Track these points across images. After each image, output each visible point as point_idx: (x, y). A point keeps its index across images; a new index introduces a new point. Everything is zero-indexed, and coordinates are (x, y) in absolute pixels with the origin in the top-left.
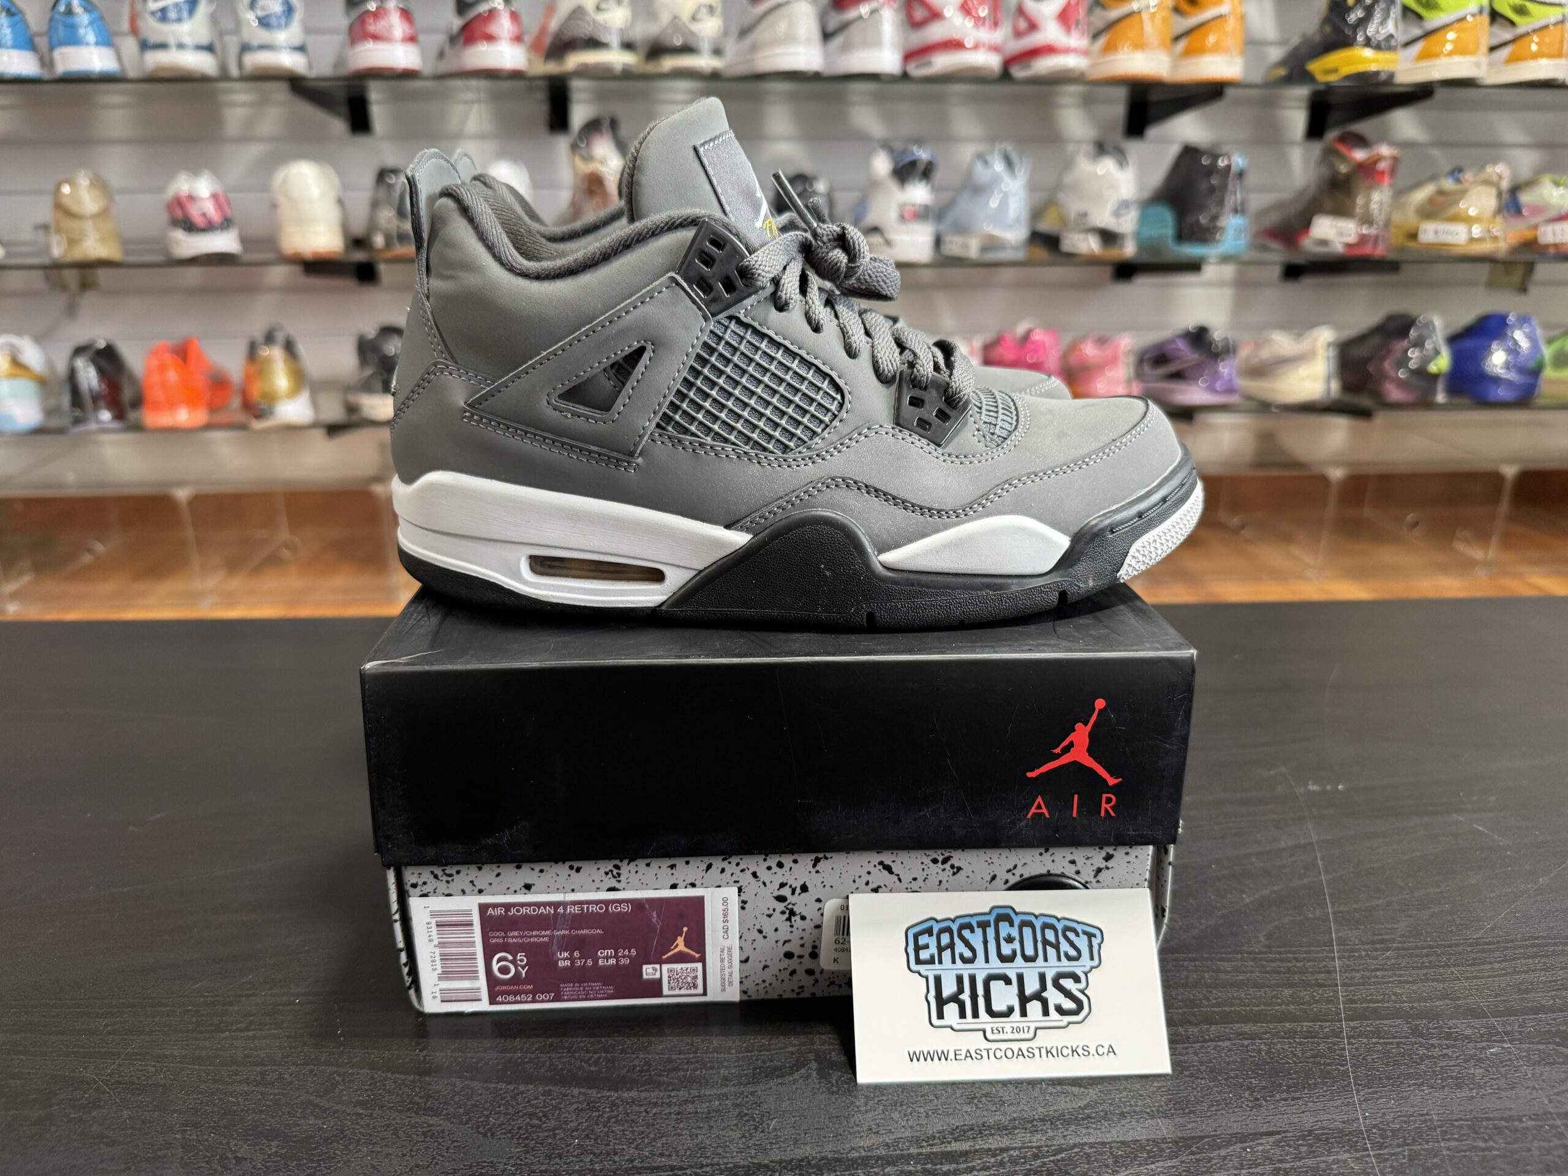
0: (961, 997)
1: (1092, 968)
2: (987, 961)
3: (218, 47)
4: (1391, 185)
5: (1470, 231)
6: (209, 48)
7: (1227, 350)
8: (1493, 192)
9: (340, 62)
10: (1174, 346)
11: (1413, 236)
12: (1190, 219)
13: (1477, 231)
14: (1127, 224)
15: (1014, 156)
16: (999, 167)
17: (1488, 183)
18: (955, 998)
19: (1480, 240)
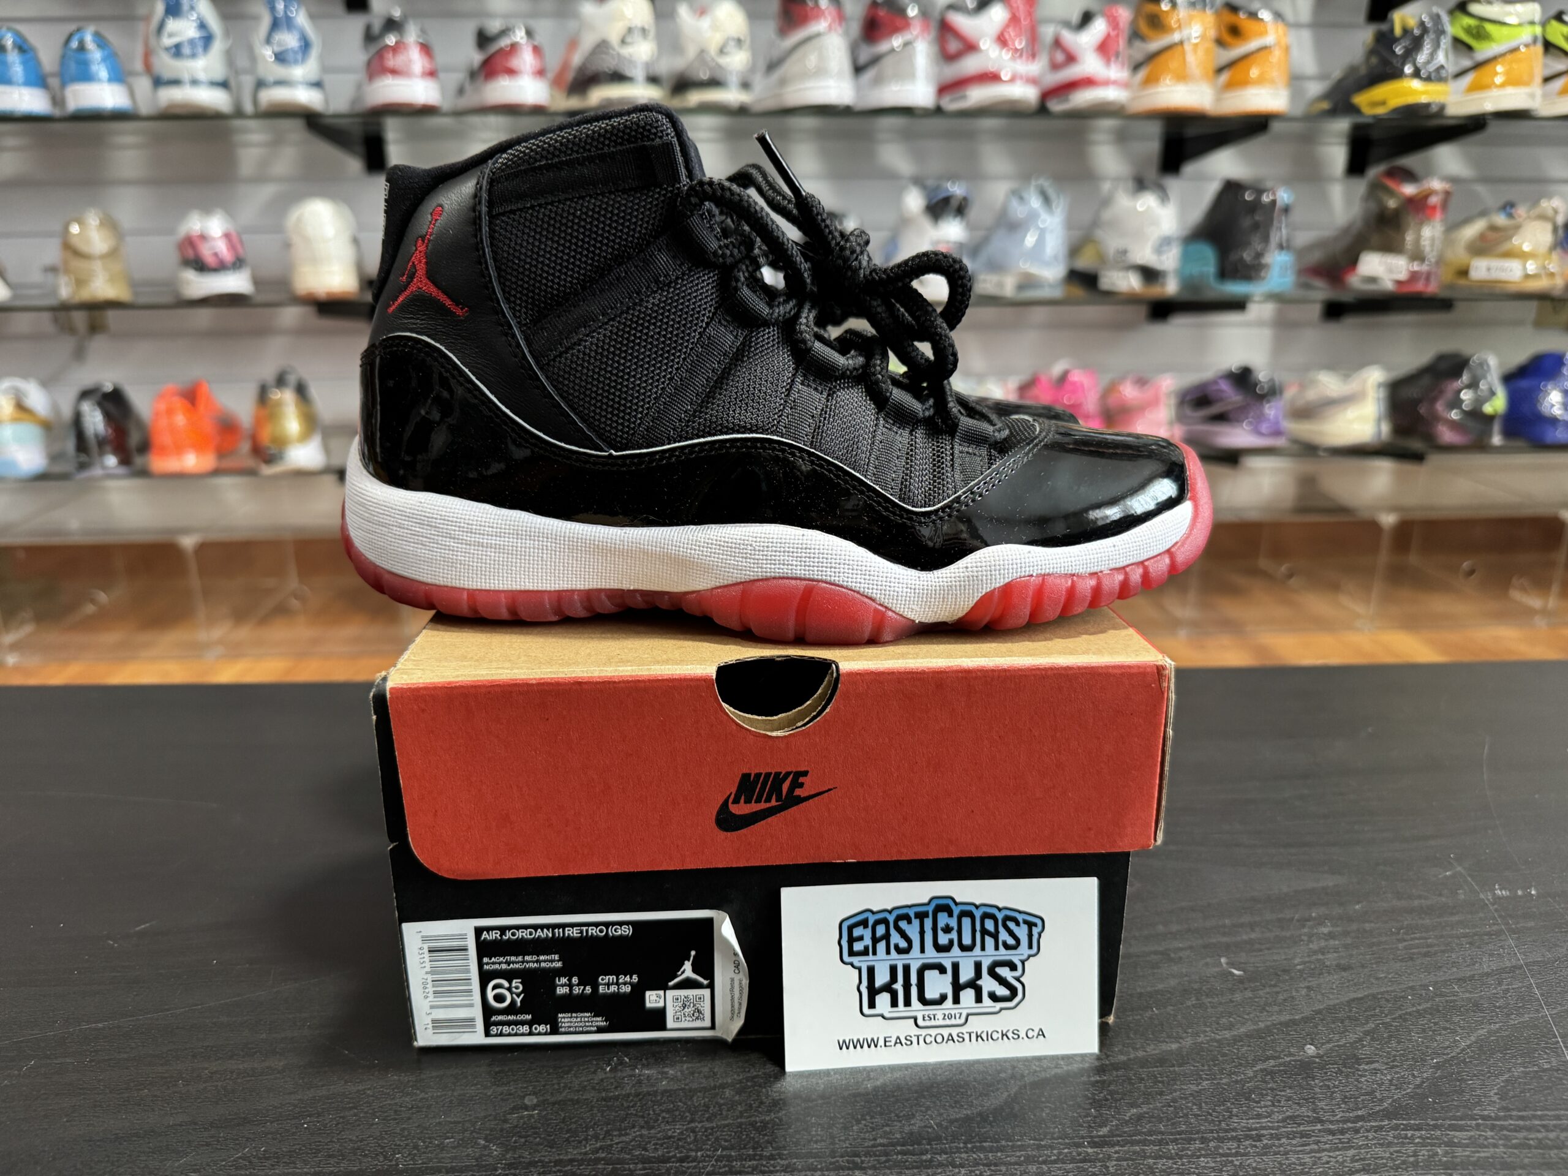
0: (895, 986)
1: (1029, 956)
2: (923, 951)
3: (233, 83)
4: (1442, 221)
5: (1525, 268)
6: (224, 85)
7: (1273, 392)
8: (1549, 227)
9: (357, 99)
10: (1215, 387)
11: (1464, 272)
12: (1233, 257)
13: (1531, 267)
14: (1169, 261)
15: (1051, 192)
16: (1035, 202)
17: (1543, 217)
18: (888, 988)
19: (1535, 276)
